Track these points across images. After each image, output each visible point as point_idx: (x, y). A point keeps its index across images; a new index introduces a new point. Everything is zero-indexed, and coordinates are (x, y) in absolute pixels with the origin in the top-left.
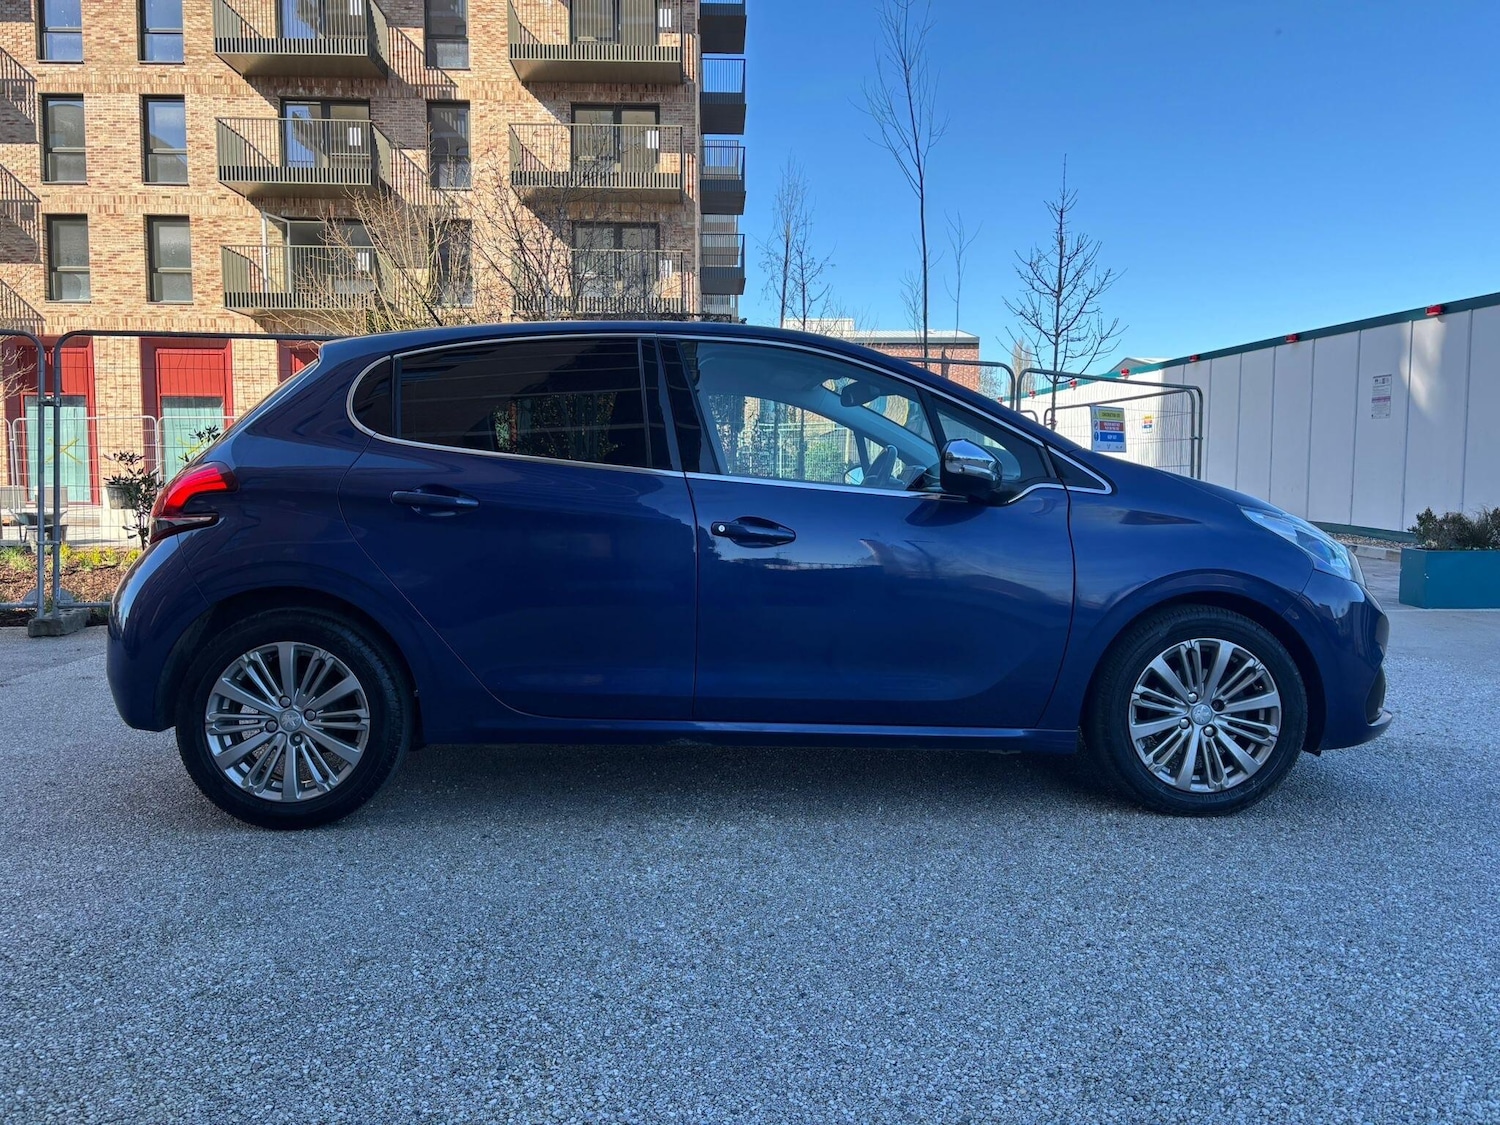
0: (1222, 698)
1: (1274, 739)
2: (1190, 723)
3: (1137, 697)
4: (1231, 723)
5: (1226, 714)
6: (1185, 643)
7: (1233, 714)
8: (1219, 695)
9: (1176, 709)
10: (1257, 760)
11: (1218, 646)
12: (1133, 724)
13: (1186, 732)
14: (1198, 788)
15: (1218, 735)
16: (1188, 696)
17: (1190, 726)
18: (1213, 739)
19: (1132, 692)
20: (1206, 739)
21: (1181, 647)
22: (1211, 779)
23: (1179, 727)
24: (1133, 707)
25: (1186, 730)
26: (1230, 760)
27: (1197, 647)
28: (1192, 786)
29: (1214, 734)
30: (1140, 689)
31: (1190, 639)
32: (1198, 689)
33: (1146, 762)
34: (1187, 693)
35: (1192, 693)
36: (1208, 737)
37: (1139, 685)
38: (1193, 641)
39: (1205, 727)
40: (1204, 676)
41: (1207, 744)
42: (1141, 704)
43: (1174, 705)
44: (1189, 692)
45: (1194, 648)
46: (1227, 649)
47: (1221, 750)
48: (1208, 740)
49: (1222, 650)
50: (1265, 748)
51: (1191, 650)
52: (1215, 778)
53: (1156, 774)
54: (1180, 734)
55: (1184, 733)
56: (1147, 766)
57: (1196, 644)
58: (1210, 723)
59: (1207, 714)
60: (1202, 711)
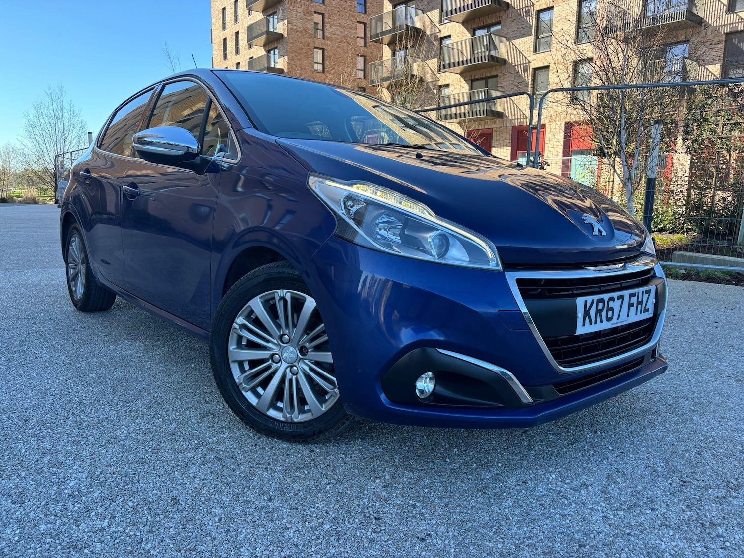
0: (307, 345)
2: (280, 360)
3: (237, 327)
4: (311, 369)
5: (310, 361)
6: (279, 291)
7: (318, 363)
8: (305, 342)
9: (270, 345)
10: (324, 406)
11: (305, 299)
12: (232, 347)
13: (275, 366)
14: (272, 413)
15: (298, 376)
16: (281, 337)
17: (280, 363)
18: (294, 377)
19: (233, 321)
20: (289, 375)
21: (276, 294)
22: (284, 410)
23: (271, 360)
24: (234, 334)
25: (275, 364)
26: (302, 401)
27: (288, 297)
28: (268, 410)
29: (296, 374)
30: (240, 320)
31: (283, 289)
32: (289, 332)
33: (237, 381)
34: (279, 334)
35: (285, 335)
36: (291, 374)
37: (240, 317)
38: (285, 291)
39: (292, 366)
40: (295, 323)
41: (291, 381)
42: (241, 333)
43: (268, 341)
44: (282, 333)
45: (286, 298)
46: (310, 303)
47: (299, 389)
48: (290, 377)
49: (306, 303)
50: (333, 398)
51: (283, 299)
52: (291, 410)
53: (243, 393)
54: (269, 367)
55: (273, 366)
56: (238, 385)
57: (289, 294)
58: (294, 364)
59: (292, 355)
60: (291, 352)
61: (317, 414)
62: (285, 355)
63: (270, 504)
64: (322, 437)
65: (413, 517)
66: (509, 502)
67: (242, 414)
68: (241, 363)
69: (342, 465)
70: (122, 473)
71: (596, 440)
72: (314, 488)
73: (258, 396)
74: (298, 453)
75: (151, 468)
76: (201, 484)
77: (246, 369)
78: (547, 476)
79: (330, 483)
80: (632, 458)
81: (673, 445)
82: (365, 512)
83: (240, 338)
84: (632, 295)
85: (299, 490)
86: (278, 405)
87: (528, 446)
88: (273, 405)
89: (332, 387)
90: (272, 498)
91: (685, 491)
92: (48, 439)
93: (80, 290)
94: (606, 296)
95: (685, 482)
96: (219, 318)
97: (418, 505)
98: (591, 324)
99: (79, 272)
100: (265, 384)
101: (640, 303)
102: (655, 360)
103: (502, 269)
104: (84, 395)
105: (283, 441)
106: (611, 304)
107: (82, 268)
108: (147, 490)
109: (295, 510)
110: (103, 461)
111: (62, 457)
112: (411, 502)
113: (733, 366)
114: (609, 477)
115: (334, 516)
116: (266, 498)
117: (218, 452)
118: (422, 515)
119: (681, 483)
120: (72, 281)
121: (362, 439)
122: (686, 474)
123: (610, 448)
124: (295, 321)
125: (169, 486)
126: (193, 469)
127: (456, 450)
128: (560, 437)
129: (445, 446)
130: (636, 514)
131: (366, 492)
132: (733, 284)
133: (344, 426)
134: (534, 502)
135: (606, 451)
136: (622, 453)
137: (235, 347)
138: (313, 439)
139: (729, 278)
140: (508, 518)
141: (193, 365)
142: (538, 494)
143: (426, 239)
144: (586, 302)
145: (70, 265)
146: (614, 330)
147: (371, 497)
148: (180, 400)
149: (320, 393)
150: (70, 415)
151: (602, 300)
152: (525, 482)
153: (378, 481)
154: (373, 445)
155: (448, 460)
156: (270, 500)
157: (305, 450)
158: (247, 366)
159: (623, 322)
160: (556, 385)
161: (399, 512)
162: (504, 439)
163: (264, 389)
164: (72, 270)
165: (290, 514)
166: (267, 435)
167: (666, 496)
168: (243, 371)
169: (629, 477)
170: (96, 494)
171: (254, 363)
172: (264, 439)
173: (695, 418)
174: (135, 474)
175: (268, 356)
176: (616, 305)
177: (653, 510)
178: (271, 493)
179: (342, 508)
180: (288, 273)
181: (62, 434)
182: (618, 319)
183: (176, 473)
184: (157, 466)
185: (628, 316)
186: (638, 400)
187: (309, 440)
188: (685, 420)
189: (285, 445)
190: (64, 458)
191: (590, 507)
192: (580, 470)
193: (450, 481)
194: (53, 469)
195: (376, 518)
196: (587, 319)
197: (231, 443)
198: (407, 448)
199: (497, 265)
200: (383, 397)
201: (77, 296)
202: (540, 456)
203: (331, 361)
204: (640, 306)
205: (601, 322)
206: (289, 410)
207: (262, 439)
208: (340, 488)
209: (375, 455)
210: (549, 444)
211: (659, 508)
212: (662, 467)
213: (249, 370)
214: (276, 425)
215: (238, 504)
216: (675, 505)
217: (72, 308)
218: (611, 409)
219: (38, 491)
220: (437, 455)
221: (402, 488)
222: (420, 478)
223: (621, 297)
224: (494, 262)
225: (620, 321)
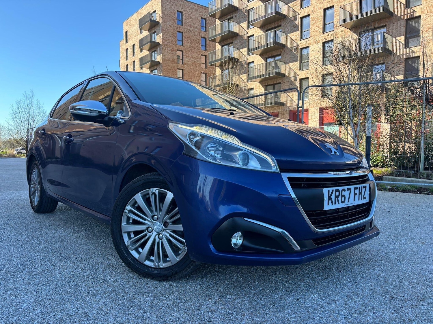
0: (168, 221)
1: (187, 249)
2: (152, 231)
3: (127, 212)
4: (171, 235)
5: (170, 230)
6: (152, 189)
7: (174, 232)
8: (167, 219)
9: (146, 222)
10: (178, 257)
11: (166, 194)
12: (124, 224)
13: (149, 234)
14: (147, 263)
15: (163, 240)
16: (153, 217)
17: (152, 232)
18: (160, 241)
19: (124, 208)
21: (150, 191)
22: (155, 261)
23: (146, 231)
24: (125, 216)
26: (165, 256)
27: (157, 192)
28: (145, 261)
29: (162, 239)
30: (129, 207)
32: (157, 214)
33: (126, 244)
34: (151, 215)
35: (155, 215)
36: (158, 239)
37: (129, 206)
38: (155, 189)
39: (159, 234)
40: (161, 209)
41: (158, 243)
42: (129, 215)
43: (145, 220)
44: (153, 214)
45: (156, 193)
46: (170, 196)
47: (163, 248)
48: (158, 241)
49: (168, 196)
50: (183, 252)
51: (154, 194)
52: (158, 261)
53: (130, 251)
54: (146, 235)
55: (148, 234)
56: (127, 246)
57: (157, 191)
58: (160, 233)
59: (159, 228)
60: (158, 226)
61: (174, 263)
62: (155, 227)
63: (144, 315)
64: (177, 276)
65: (231, 320)
66: (289, 310)
67: (129, 264)
68: (129, 233)
69: (189, 292)
70: (55, 299)
71: (341, 276)
72: (171, 305)
73: (139, 253)
74: (162, 286)
75: (73, 296)
76: (102, 305)
77: (132, 237)
78: (311, 296)
79: (181, 302)
80: (362, 285)
81: (386, 278)
82: (202, 317)
83: (128, 218)
84: (355, 189)
85: (162, 307)
86: (151, 258)
87: (300, 280)
88: (148, 258)
89: (183, 246)
90: (146, 311)
91: (393, 302)
92: (11, 281)
93: (36, 200)
94: (340, 188)
95: (393, 297)
96: (117, 207)
97: (234, 313)
98: (332, 204)
99: (37, 190)
100: (143, 246)
101: (360, 193)
102: (372, 229)
103: (279, 171)
104: (35, 257)
105: (154, 280)
106: (344, 193)
107: (38, 187)
108: (70, 309)
109: (159, 318)
110: (44, 293)
111: (19, 291)
112: (230, 312)
114: (348, 296)
115: (183, 320)
116: (142, 312)
117: (114, 287)
118: (237, 319)
119: (391, 298)
120: (32, 195)
121: (201, 278)
122: (393, 293)
123: (349, 280)
124: (161, 207)
125: (83, 306)
126: (99, 297)
127: (257, 283)
128: (319, 275)
129: (251, 281)
130: (364, 316)
131: (203, 306)
133: (190, 269)
134: (304, 310)
135: (347, 282)
136: (356, 283)
137: (125, 223)
138: (172, 278)
140: (288, 320)
141: (102, 240)
142: (306, 306)
143: (236, 155)
144: (329, 191)
145: (32, 186)
146: (347, 209)
147: (206, 309)
148: (93, 259)
149: (176, 250)
150: (26, 268)
151: (338, 190)
152: (299, 300)
153: (210, 300)
154: (208, 281)
155: (253, 288)
156: (145, 313)
157: (167, 285)
158: (132, 235)
159: (351, 204)
161: (222, 317)
162: (286, 277)
163: (143, 249)
164: (32, 188)
165: (156, 320)
166: (144, 277)
167: (382, 306)
168: (130, 238)
169: (360, 295)
170: (38, 311)
171: (136, 233)
172: (143, 279)
173: (398, 263)
174: (62, 300)
175: (145, 229)
176: (346, 193)
177: (374, 313)
178: (145, 308)
179: (188, 316)
180: (157, 178)
181: (20, 278)
182: (348, 202)
183: (88, 299)
184: (76, 295)
185: (354, 201)
186: (365, 254)
187: (169, 278)
188: (393, 265)
189: (155, 282)
190: (20, 292)
191: (337, 312)
192: (331, 292)
193: (253, 300)
194: (13, 298)
195: (208, 321)
196: (330, 201)
197: (123, 282)
198: (228, 282)
199: (277, 169)
200: (212, 247)
202: (308, 285)
203: (182, 230)
204: (360, 195)
205: (339, 203)
206: (157, 261)
207: (141, 279)
208: (187, 305)
209: (209, 286)
210: (313, 279)
211: (378, 312)
212: (380, 290)
214: (150, 270)
215: (125, 316)
216: (387, 310)
218: (349, 259)
219: (2, 310)
220: (246, 286)
221: (225, 304)
222: (235, 299)
223: (349, 189)
224: (274, 168)
225: (349, 203)
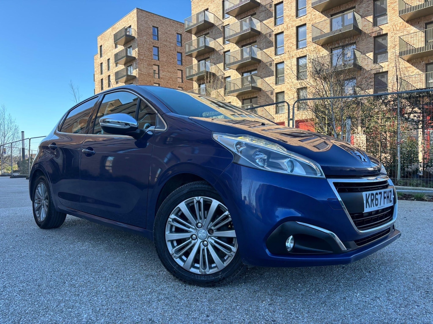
0: (213, 228)
1: (234, 254)
2: (197, 238)
3: (171, 220)
4: (216, 242)
5: (215, 237)
6: (196, 198)
7: (219, 238)
8: (211, 227)
9: (190, 230)
10: (225, 263)
11: (211, 202)
12: (167, 233)
13: (193, 242)
14: (193, 270)
15: (208, 247)
16: (197, 224)
17: (197, 239)
18: (206, 248)
19: (168, 217)
20: (202, 247)
21: (194, 199)
22: (200, 268)
23: (191, 238)
24: (169, 224)
25: (193, 241)
26: (211, 261)
28: (190, 268)
29: (207, 246)
30: (173, 216)
31: (198, 196)
32: (202, 221)
33: (171, 252)
34: (196, 223)
35: (199, 223)
36: (203, 246)
37: (173, 215)
38: (200, 197)
39: (203, 241)
40: (206, 217)
41: (203, 250)
42: (173, 224)
43: (189, 227)
44: (197, 222)
45: (200, 201)
46: (215, 203)
47: (209, 255)
48: (203, 248)
49: (212, 204)
50: (230, 258)
52: (204, 268)
53: (175, 259)
54: (190, 242)
55: (192, 242)
56: (171, 255)
57: (202, 199)
58: (205, 240)
59: (204, 235)
60: (203, 233)
61: (221, 268)
62: (200, 235)
63: (209, 318)
64: (225, 282)
65: (293, 319)
66: (342, 308)
67: (175, 272)
68: (172, 242)
69: (240, 296)
70: (112, 309)
71: (372, 276)
72: (230, 308)
73: (183, 261)
74: (212, 292)
75: (129, 305)
76: (163, 311)
77: (175, 246)
78: (355, 295)
79: (238, 305)
80: (395, 283)
81: (412, 275)
82: (265, 318)
83: (172, 226)
84: (385, 193)
85: (221, 310)
86: (195, 265)
87: (337, 281)
88: (193, 266)
89: (229, 252)
90: (208, 315)
91: (430, 296)
92: (58, 294)
93: (43, 216)
94: (374, 192)
95: (428, 292)
96: (160, 216)
97: (293, 312)
98: (369, 207)
99: (43, 205)
100: (187, 254)
101: (388, 197)
102: (395, 230)
103: (325, 177)
104: (69, 271)
105: (200, 286)
106: (377, 197)
107: (45, 202)
108: (132, 316)
109: (225, 320)
111: (72, 303)
112: (288, 311)
113: (424, 237)
114: (387, 293)
115: (248, 321)
116: (205, 315)
117: (164, 294)
118: (298, 317)
119: (426, 292)
120: (37, 211)
121: (245, 283)
122: (426, 288)
123: (382, 279)
124: (206, 215)
125: (144, 313)
126: (154, 304)
127: (299, 285)
128: (352, 276)
129: (292, 283)
130: (410, 309)
131: (260, 308)
132: (405, 200)
133: (238, 274)
134: (355, 307)
135: (380, 281)
136: (389, 281)
137: (169, 232)
138: (219, 283)
139: (401, 197)
140: (345, 316)
141: (126, 252)
142: (354, 303)
143: (283, 163)
144: (366, 194)
145: (36, 201)
146: (377, 212)
147: (265, 311)
148: (128, 270)
149: (221, 255)
150: (65, 281)
151: (372, 194)
152: (345, 298)
153: (264, 302)
154: (252, 286)
155: (298, 290)
156: (208, 316)
157: (215, 290)
158: (175, 244)
160: (356, 241)
161: (284, 317)
162: (323, 278)
163: (187, 257)
164: (36, 204)
165: (223, 322)
166: (190, 284)
167: (421, 299)
168: (173, 247)
169: (398, 291)
170: (102, 321)
171: (179, 241)
172: (188, 287)
173: (417, 262)
174: (120, 309)
175: (190, 236)
176: (378, 197)
177: (418, 306)
178: (206, 313)
179: (251, 317)
180: (202, 187)
181: (66, 291)
183: (145, 307)
184: (132, 304)
185: (384, 204)
186: (384, 256)
187: (217, 284)
188: (413, 264)
189: (202, 289)
190: (73, 304)
191: (385, 307)
192: (371, 290)
193: (304, 300)
194: (69, 310)
195: (273, 321)
196: (368, 204)
197: (171, 289)
198: (272, 286)
199: (322, 175)
200: (267, 251)
201: (40, 219)
202: (346, 285)
204: (388, 199)
205: (374, 206)
206: (203, 268)
207: (187, 287)
208: (245, 307)
209: (256, 290)
210: (348, 279)
211: (421, 305)
212: (412, 286)
213: (176, 246)
214: (196, 277)
215: (190, 320)
216: (428, 303)
217: (37, 227)
218: (372, 260)
219: (65, 322)
220: (290, 288)
221: (280, 305)
222: (287, 300)
223: (380, 193)
224: (320, 174)
225: (381, 206)
